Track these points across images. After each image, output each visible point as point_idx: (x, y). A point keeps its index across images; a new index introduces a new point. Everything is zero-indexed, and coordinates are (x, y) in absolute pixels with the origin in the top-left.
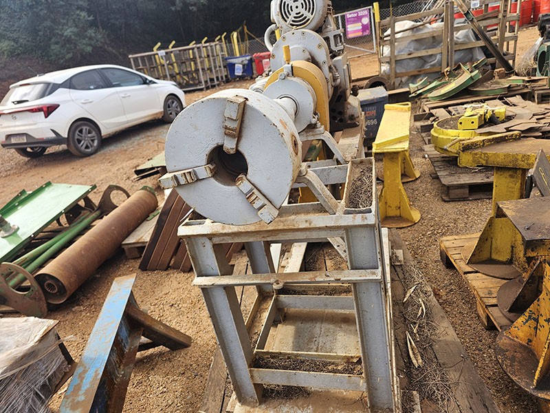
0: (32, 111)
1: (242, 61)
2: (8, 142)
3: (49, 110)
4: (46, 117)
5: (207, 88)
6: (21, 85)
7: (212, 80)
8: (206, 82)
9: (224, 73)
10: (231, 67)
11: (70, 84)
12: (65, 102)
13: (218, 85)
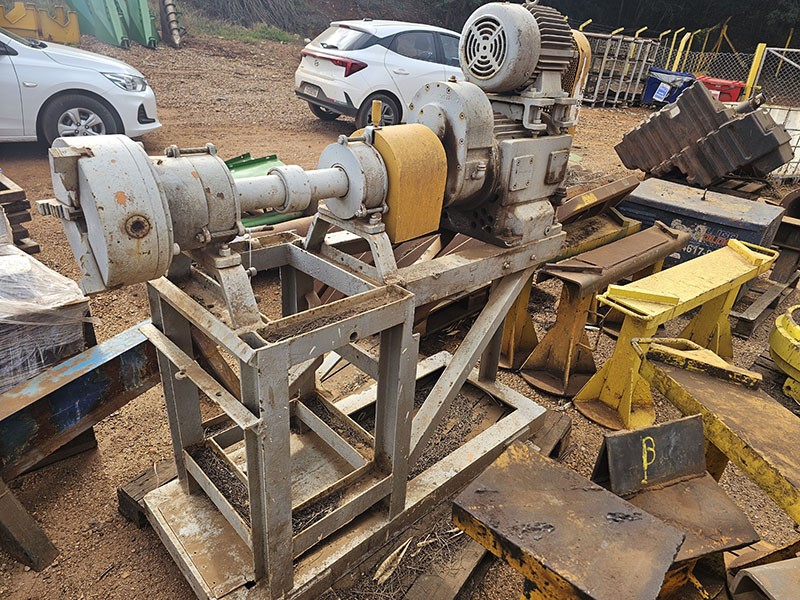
0: (335, 62)
1: (674, 82)
2: (300, 91)
3: (353, 67)
4: (346, 76)
5: (598, 105)
6: (341, 26)
7: (612, 94)
8: (601, 95)
9: (637, 89)
10: (652, 84)
11: (391, 43)
12: (377, 64)
13: (618, 106)
